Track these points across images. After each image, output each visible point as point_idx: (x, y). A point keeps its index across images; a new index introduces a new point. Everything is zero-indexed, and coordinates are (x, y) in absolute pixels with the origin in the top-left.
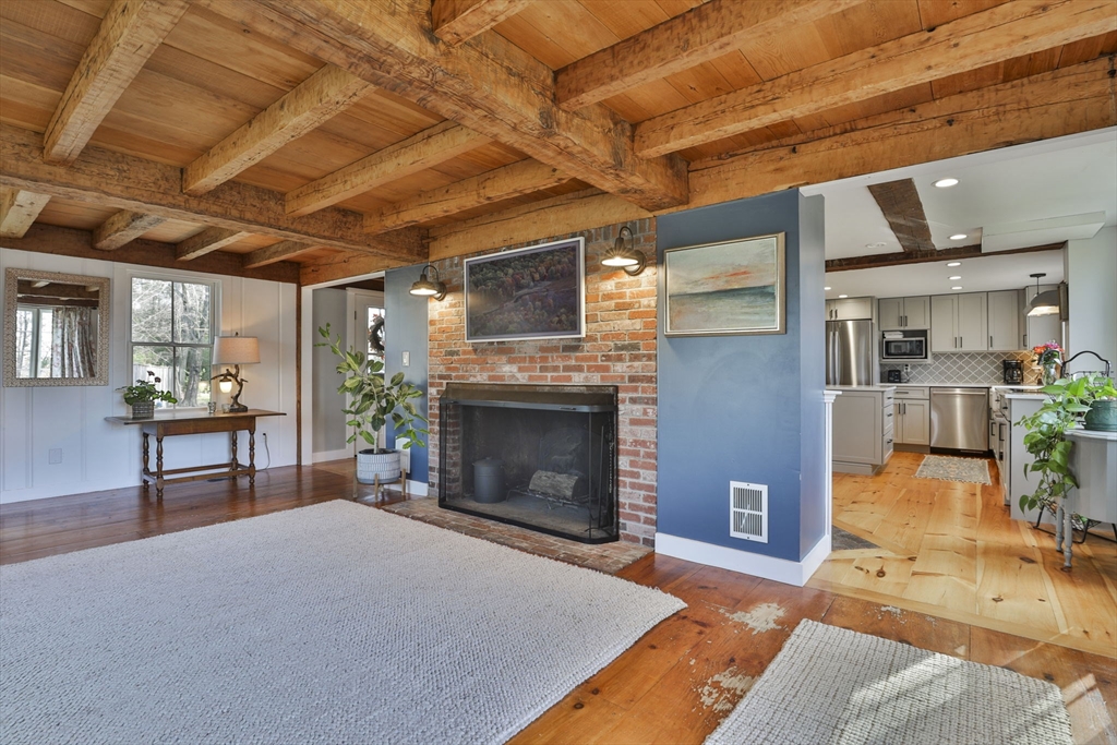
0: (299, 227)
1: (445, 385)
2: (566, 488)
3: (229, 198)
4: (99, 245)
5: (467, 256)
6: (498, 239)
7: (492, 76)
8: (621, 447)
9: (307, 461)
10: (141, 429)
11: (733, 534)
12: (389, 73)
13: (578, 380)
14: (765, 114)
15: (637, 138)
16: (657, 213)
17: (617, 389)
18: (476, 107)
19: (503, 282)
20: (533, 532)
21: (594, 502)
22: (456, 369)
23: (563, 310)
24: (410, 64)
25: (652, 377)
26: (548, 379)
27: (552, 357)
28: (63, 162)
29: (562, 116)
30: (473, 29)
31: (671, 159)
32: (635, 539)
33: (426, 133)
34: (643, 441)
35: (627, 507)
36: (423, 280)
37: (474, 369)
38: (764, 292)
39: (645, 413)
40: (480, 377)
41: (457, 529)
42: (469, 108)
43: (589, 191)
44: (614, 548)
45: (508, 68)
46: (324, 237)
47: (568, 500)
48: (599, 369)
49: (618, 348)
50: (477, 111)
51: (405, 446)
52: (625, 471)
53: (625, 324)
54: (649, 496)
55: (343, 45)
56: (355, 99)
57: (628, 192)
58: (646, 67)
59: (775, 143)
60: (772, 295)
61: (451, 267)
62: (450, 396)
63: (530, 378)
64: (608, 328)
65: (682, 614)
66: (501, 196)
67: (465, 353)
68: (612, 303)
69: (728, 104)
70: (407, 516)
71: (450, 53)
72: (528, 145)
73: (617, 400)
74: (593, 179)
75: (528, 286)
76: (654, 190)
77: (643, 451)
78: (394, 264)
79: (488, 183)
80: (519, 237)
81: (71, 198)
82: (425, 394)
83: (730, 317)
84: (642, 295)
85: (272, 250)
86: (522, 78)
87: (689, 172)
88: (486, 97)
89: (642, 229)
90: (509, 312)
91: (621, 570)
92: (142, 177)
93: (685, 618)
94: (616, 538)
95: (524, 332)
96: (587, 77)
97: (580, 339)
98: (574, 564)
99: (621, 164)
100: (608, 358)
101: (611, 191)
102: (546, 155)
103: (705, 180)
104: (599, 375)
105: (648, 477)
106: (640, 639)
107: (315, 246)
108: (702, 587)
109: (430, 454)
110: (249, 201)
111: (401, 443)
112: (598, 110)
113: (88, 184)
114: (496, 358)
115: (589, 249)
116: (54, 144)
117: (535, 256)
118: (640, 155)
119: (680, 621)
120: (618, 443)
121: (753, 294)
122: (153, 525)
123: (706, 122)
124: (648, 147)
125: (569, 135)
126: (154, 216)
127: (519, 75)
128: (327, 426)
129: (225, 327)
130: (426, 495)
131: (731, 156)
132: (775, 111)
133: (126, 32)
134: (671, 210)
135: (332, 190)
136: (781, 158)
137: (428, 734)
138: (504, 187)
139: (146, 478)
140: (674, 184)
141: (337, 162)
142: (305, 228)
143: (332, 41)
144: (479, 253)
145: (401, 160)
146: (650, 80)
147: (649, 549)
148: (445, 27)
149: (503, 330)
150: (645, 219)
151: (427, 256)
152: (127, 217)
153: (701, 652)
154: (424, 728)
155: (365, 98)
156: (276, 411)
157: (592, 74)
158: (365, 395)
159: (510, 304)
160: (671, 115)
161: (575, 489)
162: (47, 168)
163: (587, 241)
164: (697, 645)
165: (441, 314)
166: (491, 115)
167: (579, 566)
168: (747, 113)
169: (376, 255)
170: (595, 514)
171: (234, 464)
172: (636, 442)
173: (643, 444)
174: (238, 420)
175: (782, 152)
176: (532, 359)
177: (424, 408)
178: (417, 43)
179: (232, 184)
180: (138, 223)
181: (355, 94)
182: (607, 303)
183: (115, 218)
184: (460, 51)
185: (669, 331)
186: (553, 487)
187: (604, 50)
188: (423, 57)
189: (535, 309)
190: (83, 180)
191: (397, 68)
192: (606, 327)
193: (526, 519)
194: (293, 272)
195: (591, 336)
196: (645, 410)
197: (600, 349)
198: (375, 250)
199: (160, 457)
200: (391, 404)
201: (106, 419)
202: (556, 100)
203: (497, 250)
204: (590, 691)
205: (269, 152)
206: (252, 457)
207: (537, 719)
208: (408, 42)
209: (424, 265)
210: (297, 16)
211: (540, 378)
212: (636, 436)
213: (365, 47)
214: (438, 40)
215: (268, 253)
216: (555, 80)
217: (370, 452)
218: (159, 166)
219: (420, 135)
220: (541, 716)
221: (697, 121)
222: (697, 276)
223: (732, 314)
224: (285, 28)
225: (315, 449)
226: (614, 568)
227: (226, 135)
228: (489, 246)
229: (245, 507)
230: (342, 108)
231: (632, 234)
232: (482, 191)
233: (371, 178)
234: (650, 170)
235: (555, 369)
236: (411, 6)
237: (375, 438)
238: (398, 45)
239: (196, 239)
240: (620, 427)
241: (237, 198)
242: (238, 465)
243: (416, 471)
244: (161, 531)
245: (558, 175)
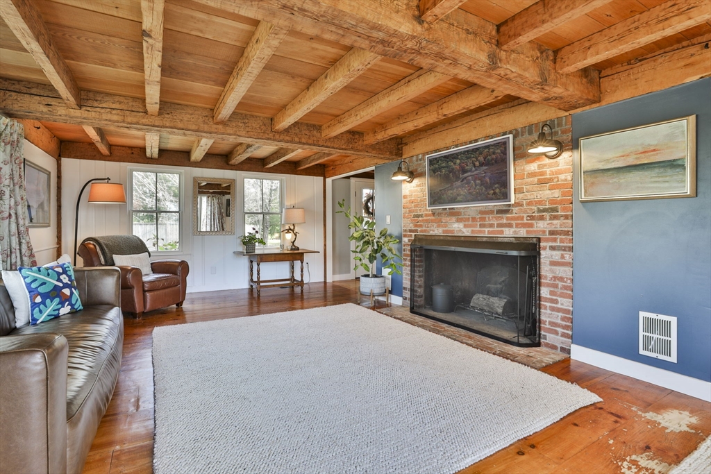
0: (329, 144)
1: (413, 236)
2: (498, 307)
3: (294, 132)
4: (231, 163)
5: (428, 153)
6: (448, 141)
7: (456, 37)
8: (542, 281)
9: (329, 280)
10: (249, 258)
11: (641, 352)
12: (393, 48)
13: (509, 233)
14: (680, 22)
15: (558, 60)
16: (572, 112)
17: (539, 240)
18: (445, 59)
19: (453, 169)
20: (476, 334)
21: (521, 318)
22: (421, 226)
23: (496, 186)
24: (407, 40)
25: (568, 231)
26: (486, 233)
27: (489, 218)
28: (223, 123)
29: (503, 54)
30: (446, 10)
31: (585, 72)
32: (554, 347)
33: (407, 79)
34: (561, 277)
35: (547, 323)
36: (400, 171)
37: (433, 226)
38: (675, 165)
39: (563, 257)
40: (437, 231)
41: (423, 327)
42: (441, 60)
43: (516, 102)
44: (537, 351)
45: (467, 30)
46: (342, 149)
47: (499, 315)
48: (524, 225)
49: (539, 211)
50: (445, 61)
51: (389, 274)
52: (546, 298)
53: (546, 194)
54: (566, 317)
55: (369, 36)
56: (369, 66)
57: (550, 99)
58: (572, 9)
59: (685, 43)
60: (683, 167)
61: (417, 161)
62: (417, 243)
63: (473, 231)
64: (532, 197)
65: (598, 405)
66: (454, 113)
67: (426, 215)
68: (535, 179)
69: (641, 21)
70: (391, 316)
71: (431, 28)
72: (478, 78)
73: (540, 248)
74: (524, 94)
75: (470, 171)
76: (572, 96)
77: (560, 284)
78: (381, 162)
79: (445, 105)
80: (463, 138)
81: (224, 140)
82: (400, 242)
83: (639, 185)
84: (561, 172)
85: (312, 158)
86: (476, 34)
87: (600, 78)
88: (453, 52)
89: (559, 125)
90: (457, 188)
91: (544, 367)
92: (254, 125)
93: (601, 408)
94: (538, 345)
95: (468, 201)
96: (522, 25)
97: (509, 205)
98: (507, 359)
99: (546, 80)
100: (532, 218)
101: (536, 100)
102: (490, 82)
103: (616, 82)
104: (525, 230)
105: (565, 303)
106: (564, 417)
107: (336, 154)
108: (614, 389)
109: (404, 279)
110: (304, 132)
111: (386, 272)
112: (529, 46)
113: (231, 132)
114: (448, 219)
115: (517, 143)
116: (219, 113)
117: (475, 150)
118: (561, 72)
119: (597, 410)
120: (540, 278)
121: (662, 167)
122: (255, 309)
123: (621, 38)
124: (568, 65)
125: (508, 66)
126: (257, 145)
127: (474, 33)
128: (341, 260)
129: (287, 203)
130: (401, 304)
131: (640, 61)
132: (690, 19)
133: (258, 52)
134: (584, 108)
135: (349, 121)
136: (692, 55)
137: (420, 449)
138: (455, 106)
139: (252, 284)
140: (587, 88)
141: (352, 104)
142: (332, 145)
143: (363, 36)
144: (436, 151)
145: (391, 98)
146: (575, 17)
147: (566, 356)
148: (429, 13)
149: (453, 200)
150: (562, 117)
151: (401, 155)
152: (244, 146)
153: (618, 436)
154: (418, 445)
155: (375, 65)
156: (313, 250)
157: (526, 21)
158: (365, 242)
159: (458, 183)
160: (588, 39)
161: (504, 308)
162: (215, 126)
163: (515, 137)
164: (613, 430)
165: (410, 191)
166: (455, 62)
167: (511, 360)
168: (661, 25)
169: (370, 157)
170: (522, 326)
171: (292, 279)
172: (555, 278)
173: (561, 279)
174: (294, 255)
175: (692, 50)
176: (474, 219)
177: (400, 250)
178: (411, 26)
179: (296, 124)
180: (249, 150)
181: (369, 63)
182: (531, 179)
183: (238, 148)
184: (436, 25)
185: (583, 198)
186: (488, 305)
187: (537, 3)
188: (415, 34)
189: (476, 185)
190: (230, 130)
191: (398, 44)
192: (530, 197)
193: (469, 325)
194: (321, 170)
195: (518, 203)
196: (562, 255)
197: (525, 212)
198: (370, 154)
199: (258, 274)
200: (380, 247)
201: (234, 252)
202: (499, 44)
203: (448, 148)
204: (527, 446)
205: (318, 104)
206: (302, 276)
207: (491, 456)
208: (405, 26)
209: (400, 161)
210: (345, 26)
211: (480, 232)
212: (555, 273)
213: (381, 35)
214: (423, 21)
215: (309, 160)
216: (498, 31)
217: (367, 276)
218: (261, 118)
219: (403, 81)
220: (494, 454)
221: (612, 39)
222: (609, 155)
223: (641, 183)
224: (338, 34)
225: (334, 273)
226: (539, 365)
227: (295, 97)
228: (443, 146)
229: (298, 304)
230: (361, 73)
231: (551, 129)
232: (440, 111)
233: (372, 111)
234: (568, 82)
235: (491, 225)
236: (407, 4)
237: (370, 268)
238: (400, 30)
239: (274, 156)
240: (542, 266)
241: (297, 131)
242: (295, 280)
243: (395, 289)
244: (259, 313)
245: (495, 94)
